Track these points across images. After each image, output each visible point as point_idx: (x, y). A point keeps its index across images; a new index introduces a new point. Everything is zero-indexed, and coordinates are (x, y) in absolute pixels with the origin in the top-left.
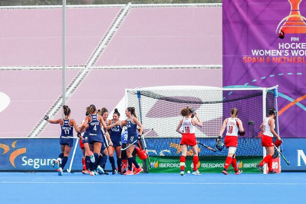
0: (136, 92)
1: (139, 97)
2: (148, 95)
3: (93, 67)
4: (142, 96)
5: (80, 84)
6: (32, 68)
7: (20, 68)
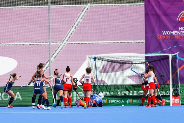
0: (93, 58)
2: (100, 59)
3: (67, 43)
5: (60, 53)
6: (30, 43)
7: (23, 44)
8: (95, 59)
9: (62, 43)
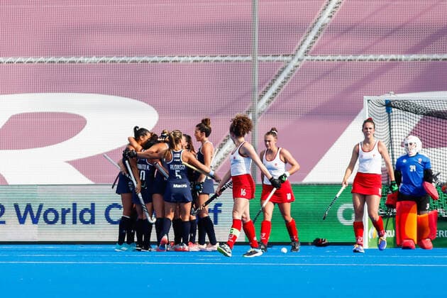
0: (384, 103)
1: (388, 111)
2: (406, 107)
3: (307, 58)
4: (393, 109)
5: (284, 87)
6: (198, 58)
7: (176, 58)
8: (389, 105)
9: (290, 58)
